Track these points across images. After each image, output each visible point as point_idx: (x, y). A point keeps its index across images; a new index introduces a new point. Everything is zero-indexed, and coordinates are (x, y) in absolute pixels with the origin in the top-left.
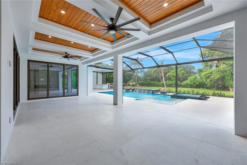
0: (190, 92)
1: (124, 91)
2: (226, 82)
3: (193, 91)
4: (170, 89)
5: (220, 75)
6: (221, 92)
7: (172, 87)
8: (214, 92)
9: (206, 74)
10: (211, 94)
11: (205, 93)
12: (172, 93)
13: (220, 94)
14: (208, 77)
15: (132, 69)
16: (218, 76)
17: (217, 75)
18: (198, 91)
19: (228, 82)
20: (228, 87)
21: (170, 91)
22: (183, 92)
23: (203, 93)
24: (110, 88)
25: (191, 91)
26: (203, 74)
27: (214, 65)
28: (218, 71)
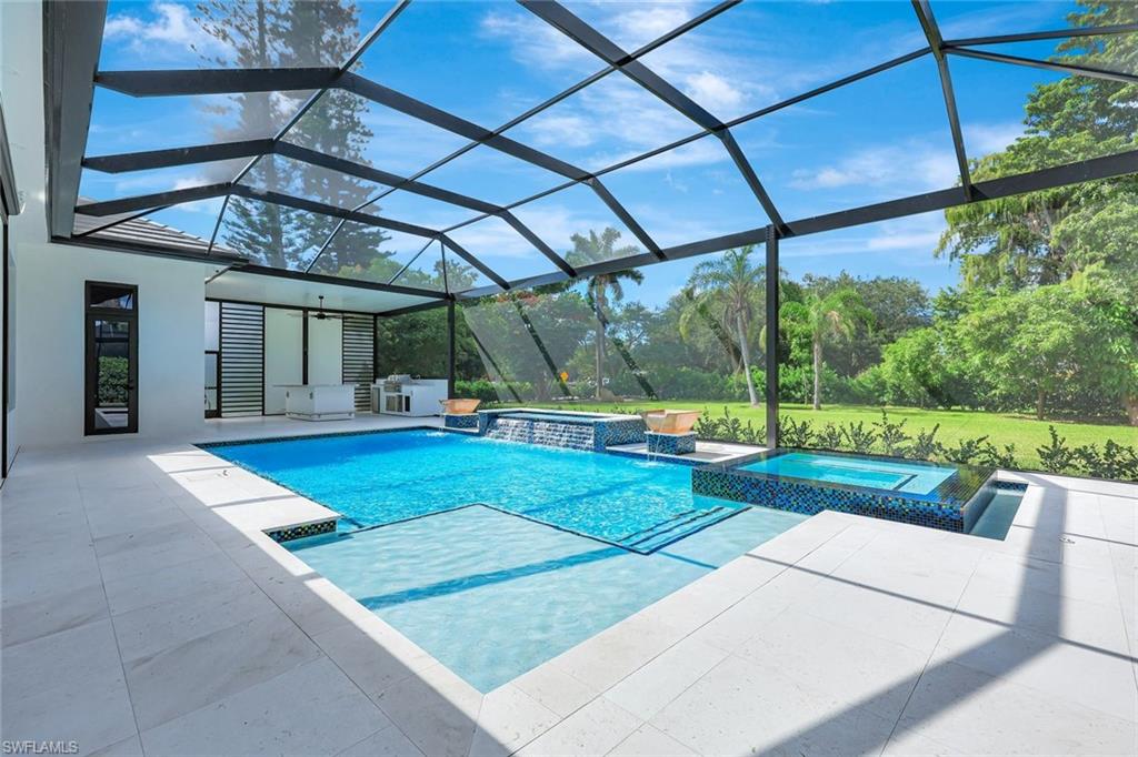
0: (869, 439)
1: (436, 429)
2: (1106, 369)
3: (892, 434)
4: (732, 418)
5: (1071, 327)
6: (1110, 444)
7: (797, 401)
8: (1055, 437)
9: (986, 325)
10: (1026, 452)
11: (983, 446)
12: (743, 443)
13: (1108, 455)
14: (995, 343)
15: (506, 286)
16: (1055, 336)
17: (1052, 329)
18: (928, 432)
19: (1116, 370)
20: (1117, 400)
21: (735, 430)
22: (824, 435)
23: (970, 444)
24: (387, 409)
25: (880, 430)
26: (967, 323)
27: (1029, 274)
28: (1058, 305)
